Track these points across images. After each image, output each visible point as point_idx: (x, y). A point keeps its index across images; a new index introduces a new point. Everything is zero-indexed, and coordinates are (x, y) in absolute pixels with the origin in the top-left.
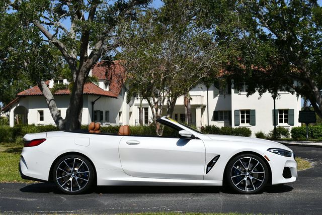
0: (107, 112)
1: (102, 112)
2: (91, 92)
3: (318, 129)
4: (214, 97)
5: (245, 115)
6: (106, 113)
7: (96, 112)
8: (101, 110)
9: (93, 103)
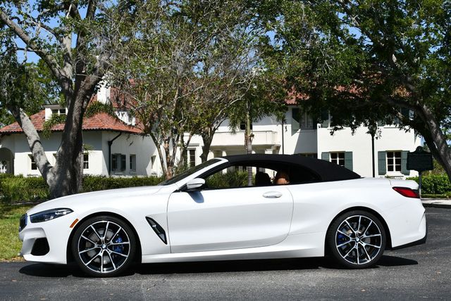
0: (133, 157)
1: (124, 157)
2: (106, 127)
3: (444, 179)
4: (293, 133)
5: (338, 159)
6: (131, 157)
7: (115, 156)
8: (123, 154)
9: (110, 143)
